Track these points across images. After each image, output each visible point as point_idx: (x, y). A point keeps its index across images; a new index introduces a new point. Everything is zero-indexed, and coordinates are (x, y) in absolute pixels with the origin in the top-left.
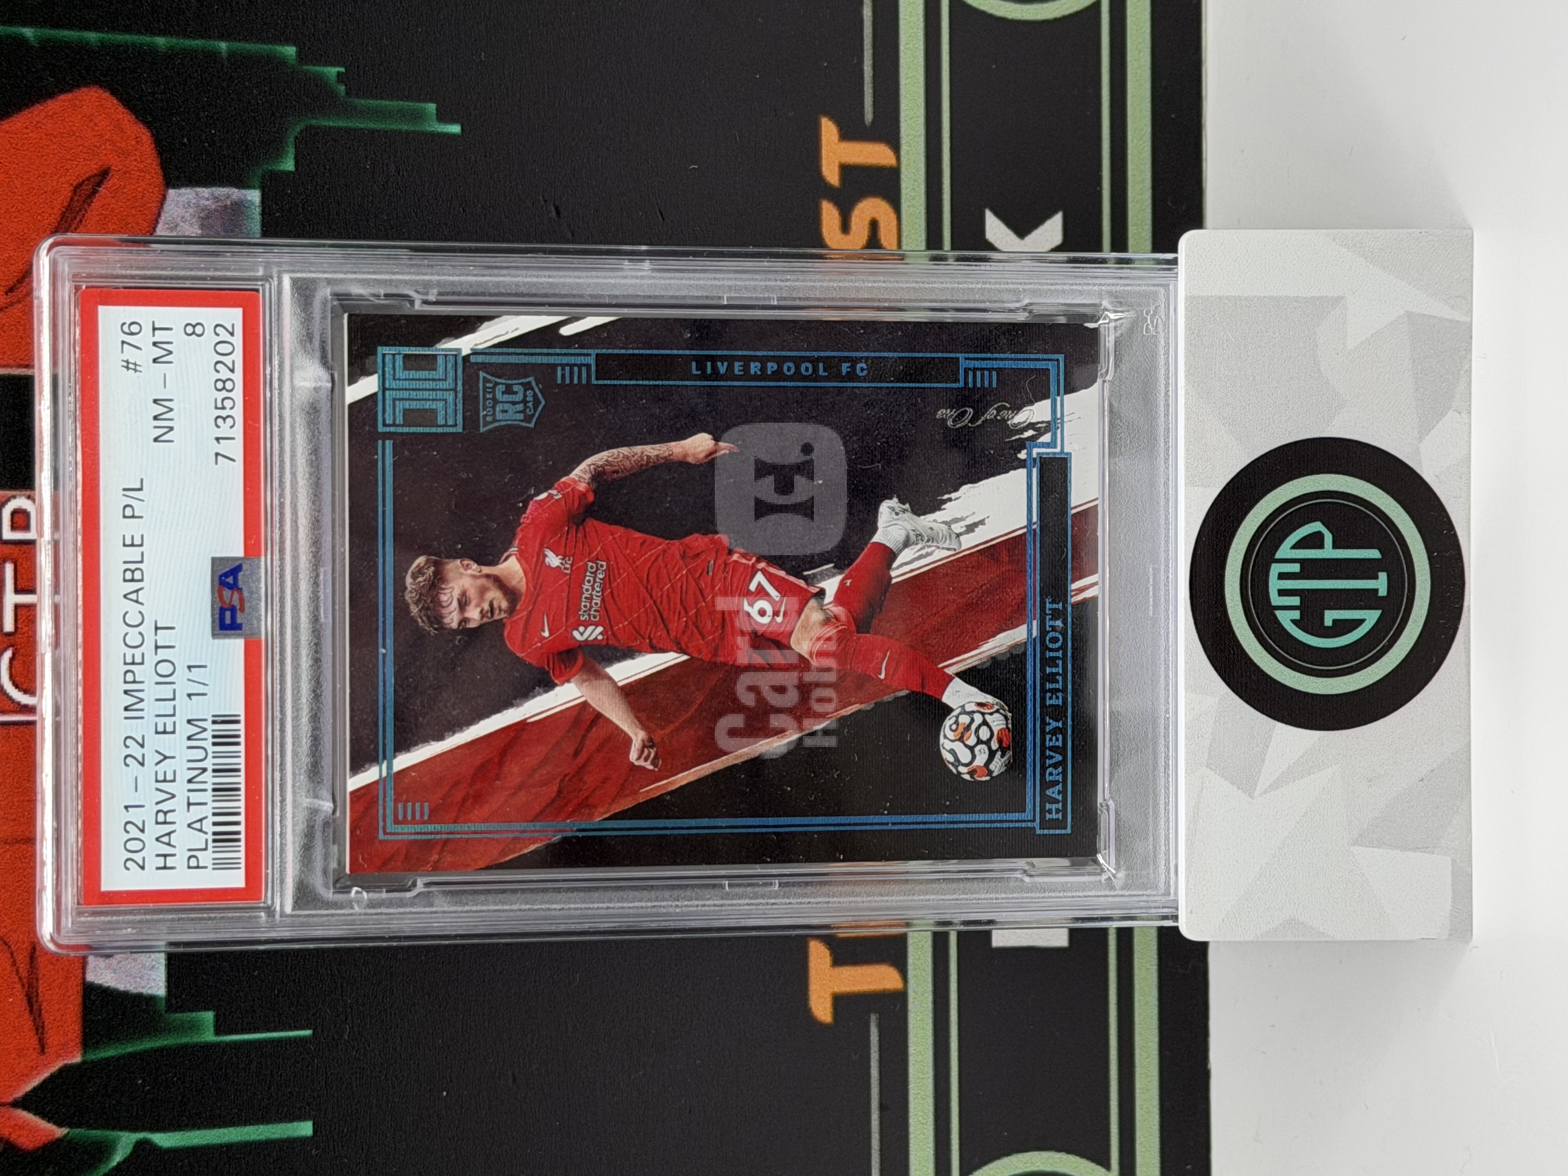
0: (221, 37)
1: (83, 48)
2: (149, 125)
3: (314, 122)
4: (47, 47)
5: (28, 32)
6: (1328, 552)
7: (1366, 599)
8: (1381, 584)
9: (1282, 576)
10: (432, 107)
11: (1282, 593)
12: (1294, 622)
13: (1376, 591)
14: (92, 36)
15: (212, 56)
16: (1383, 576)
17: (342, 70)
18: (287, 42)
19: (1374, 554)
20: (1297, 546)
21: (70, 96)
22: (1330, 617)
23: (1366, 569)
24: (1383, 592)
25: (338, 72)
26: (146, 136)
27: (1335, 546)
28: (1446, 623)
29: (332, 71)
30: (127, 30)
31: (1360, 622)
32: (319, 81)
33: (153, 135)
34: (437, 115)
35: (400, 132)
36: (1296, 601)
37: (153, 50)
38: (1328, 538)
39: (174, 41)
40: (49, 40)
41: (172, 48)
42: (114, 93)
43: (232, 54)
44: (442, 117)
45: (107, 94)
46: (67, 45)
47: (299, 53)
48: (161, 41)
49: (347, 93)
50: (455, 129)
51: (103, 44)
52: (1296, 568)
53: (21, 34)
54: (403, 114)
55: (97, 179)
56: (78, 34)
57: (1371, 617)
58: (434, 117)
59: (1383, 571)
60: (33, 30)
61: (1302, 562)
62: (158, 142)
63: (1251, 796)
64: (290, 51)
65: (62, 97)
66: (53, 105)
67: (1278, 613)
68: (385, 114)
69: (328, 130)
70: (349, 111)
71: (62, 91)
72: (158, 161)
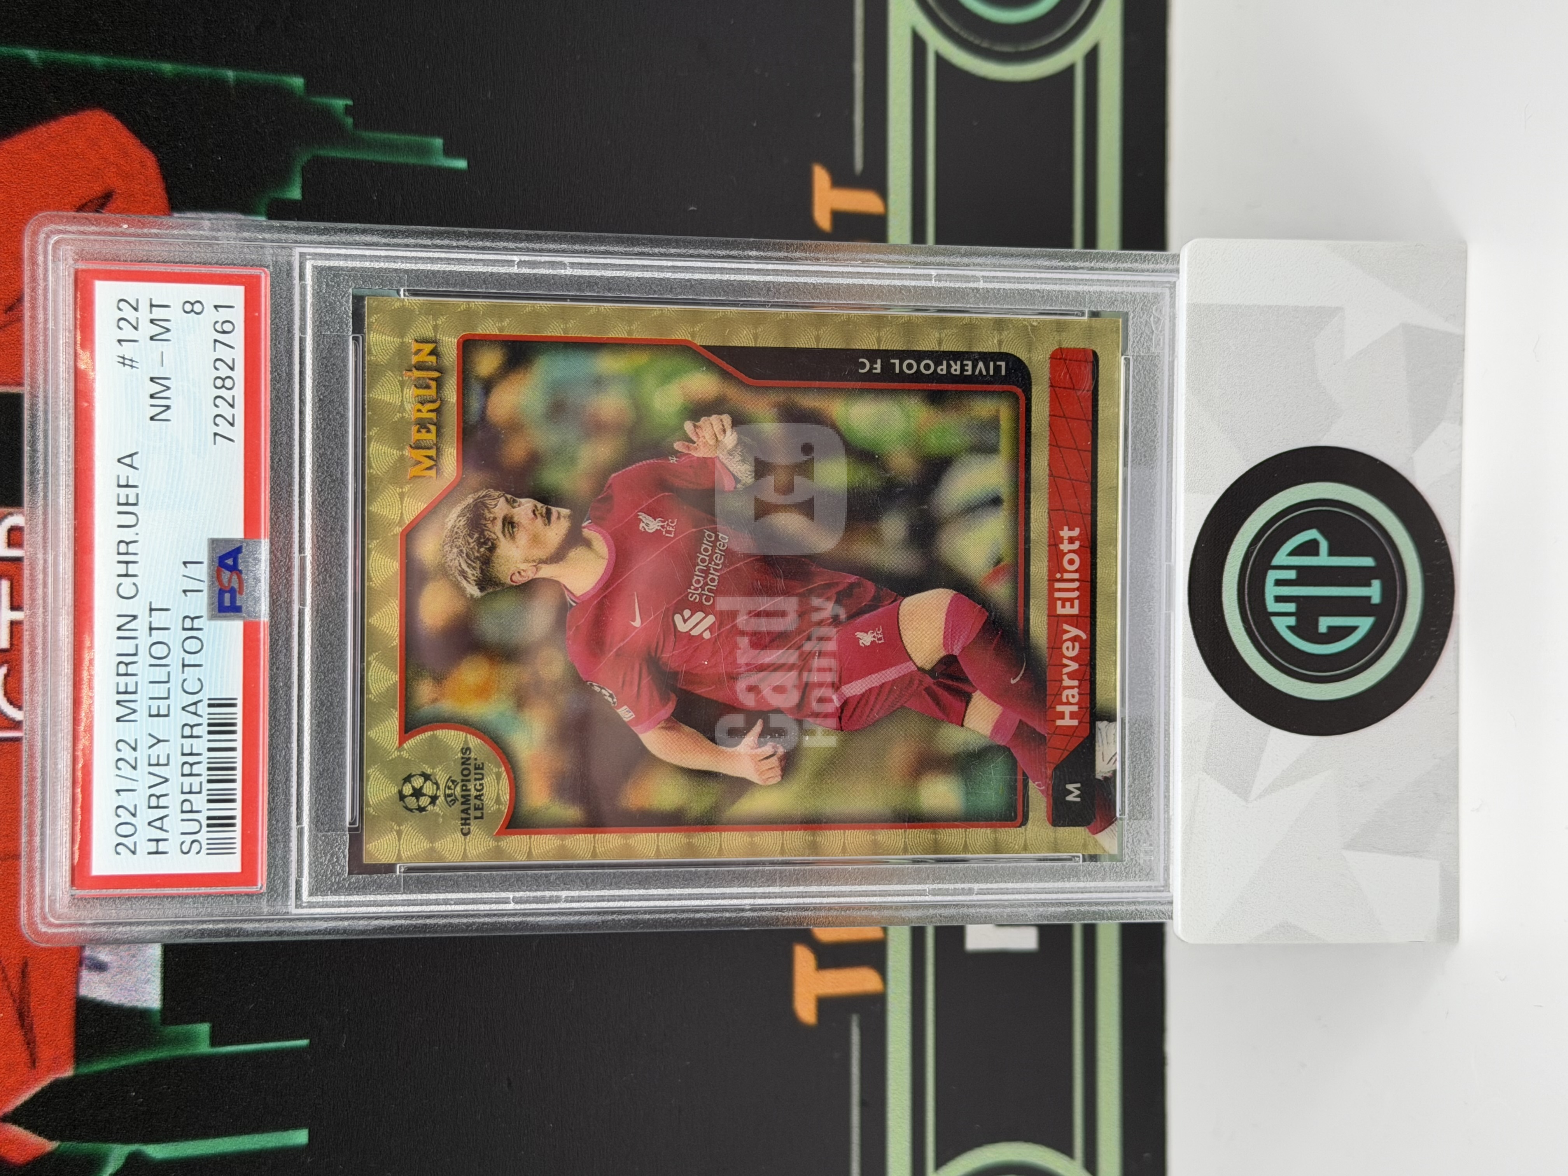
0: (228, 65)
1: (89, 71)
2: (153, 149)
3: (322, 153)
4: (52, 69)
5: (32, 54)
6: (1324, 559)
7: (1359, 606)
8: (1374, 592)
9: (1279, 583)
10: (438, 142)
11: (1279, 599)
12: (1290, 628)
13: (1368, 598)
14: (97, 60)
15: (220, 84)
16: (1376, 584)
17: (350, 103)
18: (296, 72)
19: (1368, 562)
20: (1294, 553)
21: (74, 118)
22: (1325, 623)
23: (1360, 577)
24: (1376, 599)
25: (346, 105)
26: (150, 161)
27: (1332, 553)
28: (1436, 631)
29: (340, 104)
30: (133, 54)
31: (1353, 629)
32: (327, 113)
33: (159, 160)
34: (444, 150)
35: (407, 165)
36: (1291, 607)
37: (158, 78)
38: (1324, 545)
39: (180, 68)
40: (53, 63)
41: (178, 75)
42: (119, 116)
43: (239, 82)
44: (449, 152)
45: (111, 118)
46: (71, 67)
47: (307, 85)
48: (167, 68)
49: (355, 125)
50: (461, 164)
51: (109, 69)
52: (1292, 575)
53: (25, 55)
54: (411, 149)
55: (102, 201)
56: (83, 57)
57: (1364, 624)
58: (441, 152)
59: (1376, 578)
60: (37, 52)
61: (1298, 568)
62: (162, 166)
63: (1246, 800)
64: (298, 82)
65: (66, 118)
66: (55, 127)
67: (1275, 620)
68: (392, 147)
69: (334, 162)
70: (355, 143)
71: (66, 113)
72: (163, 186)
